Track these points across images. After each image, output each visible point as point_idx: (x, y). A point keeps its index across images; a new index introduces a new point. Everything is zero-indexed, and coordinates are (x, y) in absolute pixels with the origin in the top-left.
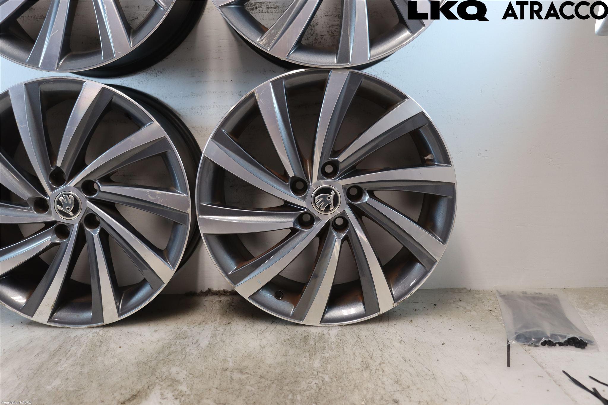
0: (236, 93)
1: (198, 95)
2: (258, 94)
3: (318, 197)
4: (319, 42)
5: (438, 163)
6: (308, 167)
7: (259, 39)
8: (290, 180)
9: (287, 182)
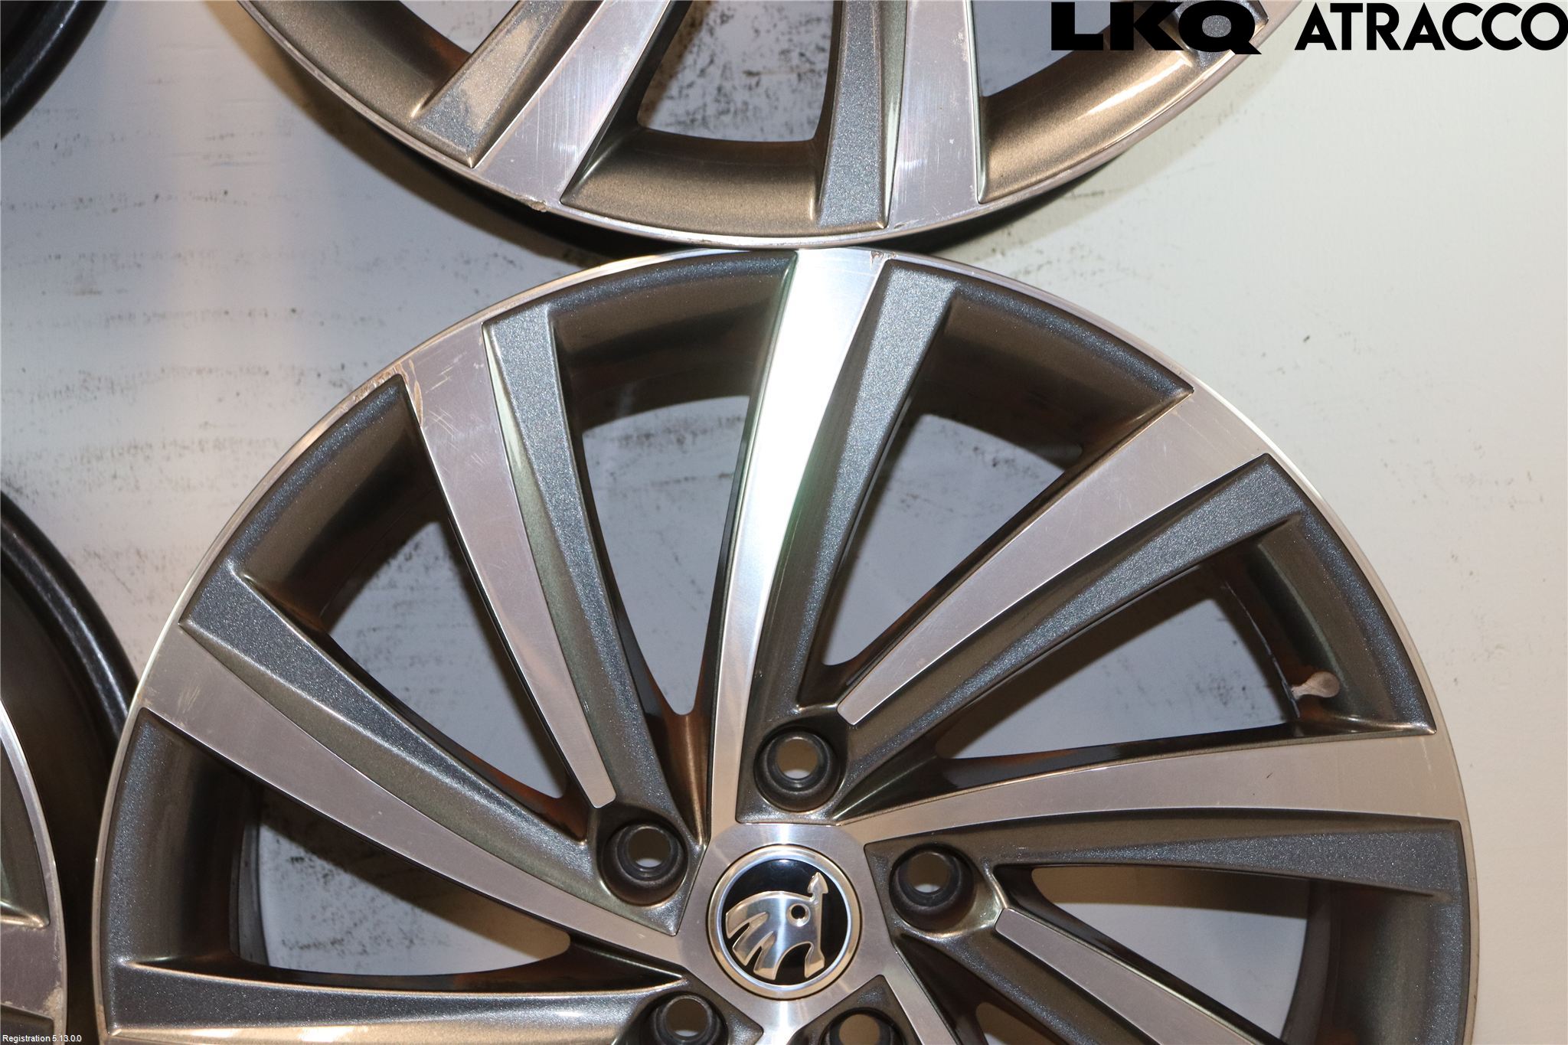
0: (319, 375)
2: (422, 386)
3: (741, 906)
4: (739, 105)
5: (1362, 716)
6: (685, 753)
7: (419, 106)
8: (594, 825)
9: (579, 834)
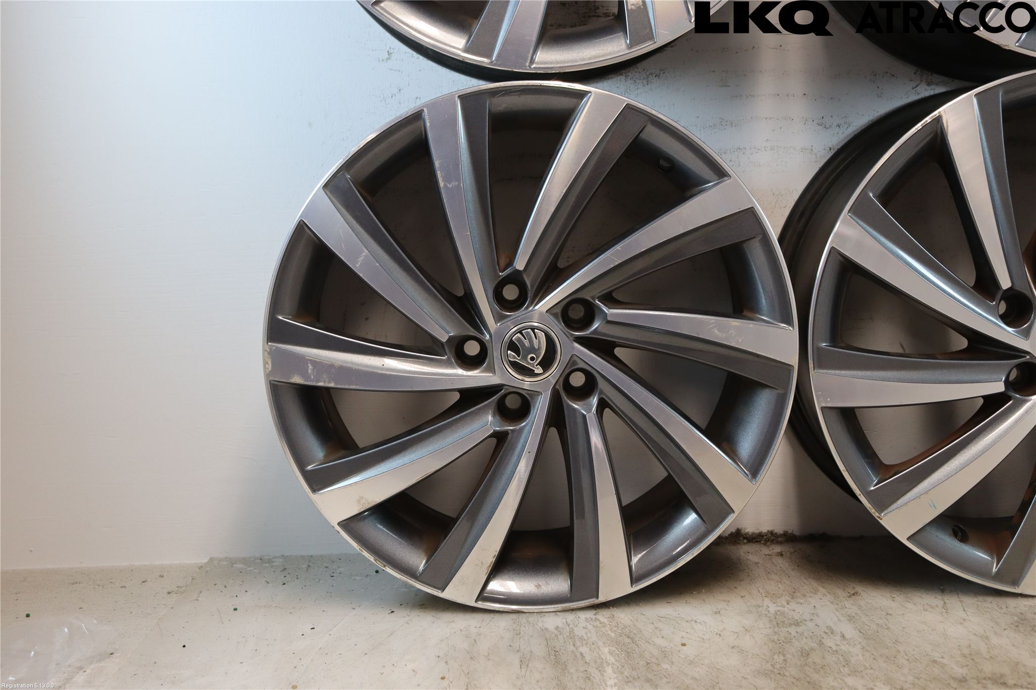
0: (813, 121)
1: (734, 125)
